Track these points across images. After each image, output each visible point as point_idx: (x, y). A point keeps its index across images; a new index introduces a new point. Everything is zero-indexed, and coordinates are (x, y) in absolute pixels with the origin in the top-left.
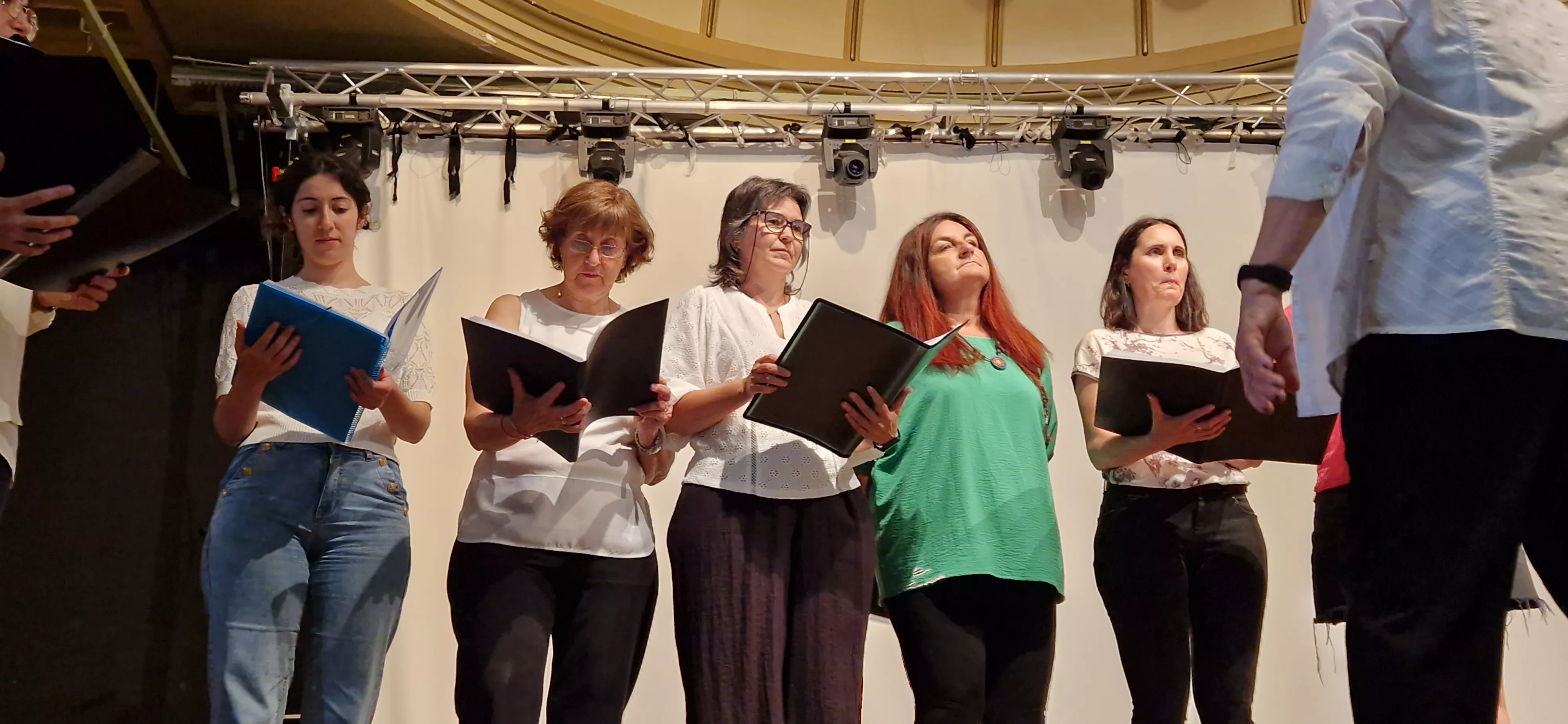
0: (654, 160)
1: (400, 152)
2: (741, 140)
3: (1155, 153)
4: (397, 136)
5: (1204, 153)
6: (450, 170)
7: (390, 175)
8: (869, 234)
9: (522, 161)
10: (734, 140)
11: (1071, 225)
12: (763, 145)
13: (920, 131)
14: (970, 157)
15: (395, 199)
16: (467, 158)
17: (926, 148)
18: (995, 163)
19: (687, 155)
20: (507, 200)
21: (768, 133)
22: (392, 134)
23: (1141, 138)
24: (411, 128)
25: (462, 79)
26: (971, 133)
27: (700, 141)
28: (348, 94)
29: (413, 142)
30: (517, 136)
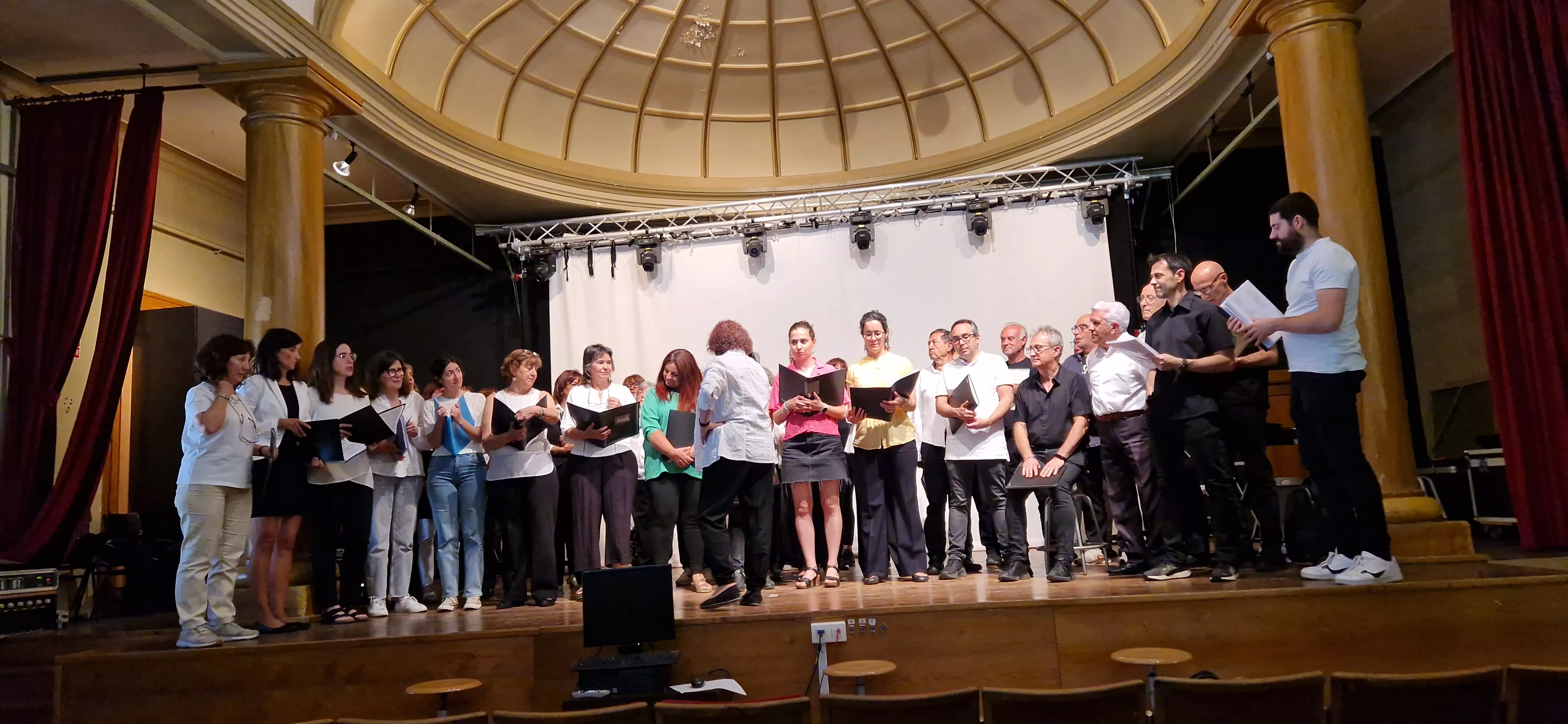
0: (675, 249)
1: (568, 257)
2: (713, 235)
3: (904, 221)
4: (566, 251)
5: (929, 219)
6: (589, 265)
7: (565, 269)
8: (771, 274)
9: (619, 256)
10: (710, 236)
11: (864, 261)
12: (723, 236)
13: (794, 223)
14: (818, 232)
15: (567, 279)
16: (595, 257)
17: (797, 230)
18: (829, 234)
19: (689, 244)
20: (613, 275)
21: (724, 231)
22: (564, 250)
23: (897, 215)
24: (572, 246)
25: (590, 223)
26: (817, 220)
27: (695, 238)
28: (542, 239)
29: (574, 253)
30: (616, 245)
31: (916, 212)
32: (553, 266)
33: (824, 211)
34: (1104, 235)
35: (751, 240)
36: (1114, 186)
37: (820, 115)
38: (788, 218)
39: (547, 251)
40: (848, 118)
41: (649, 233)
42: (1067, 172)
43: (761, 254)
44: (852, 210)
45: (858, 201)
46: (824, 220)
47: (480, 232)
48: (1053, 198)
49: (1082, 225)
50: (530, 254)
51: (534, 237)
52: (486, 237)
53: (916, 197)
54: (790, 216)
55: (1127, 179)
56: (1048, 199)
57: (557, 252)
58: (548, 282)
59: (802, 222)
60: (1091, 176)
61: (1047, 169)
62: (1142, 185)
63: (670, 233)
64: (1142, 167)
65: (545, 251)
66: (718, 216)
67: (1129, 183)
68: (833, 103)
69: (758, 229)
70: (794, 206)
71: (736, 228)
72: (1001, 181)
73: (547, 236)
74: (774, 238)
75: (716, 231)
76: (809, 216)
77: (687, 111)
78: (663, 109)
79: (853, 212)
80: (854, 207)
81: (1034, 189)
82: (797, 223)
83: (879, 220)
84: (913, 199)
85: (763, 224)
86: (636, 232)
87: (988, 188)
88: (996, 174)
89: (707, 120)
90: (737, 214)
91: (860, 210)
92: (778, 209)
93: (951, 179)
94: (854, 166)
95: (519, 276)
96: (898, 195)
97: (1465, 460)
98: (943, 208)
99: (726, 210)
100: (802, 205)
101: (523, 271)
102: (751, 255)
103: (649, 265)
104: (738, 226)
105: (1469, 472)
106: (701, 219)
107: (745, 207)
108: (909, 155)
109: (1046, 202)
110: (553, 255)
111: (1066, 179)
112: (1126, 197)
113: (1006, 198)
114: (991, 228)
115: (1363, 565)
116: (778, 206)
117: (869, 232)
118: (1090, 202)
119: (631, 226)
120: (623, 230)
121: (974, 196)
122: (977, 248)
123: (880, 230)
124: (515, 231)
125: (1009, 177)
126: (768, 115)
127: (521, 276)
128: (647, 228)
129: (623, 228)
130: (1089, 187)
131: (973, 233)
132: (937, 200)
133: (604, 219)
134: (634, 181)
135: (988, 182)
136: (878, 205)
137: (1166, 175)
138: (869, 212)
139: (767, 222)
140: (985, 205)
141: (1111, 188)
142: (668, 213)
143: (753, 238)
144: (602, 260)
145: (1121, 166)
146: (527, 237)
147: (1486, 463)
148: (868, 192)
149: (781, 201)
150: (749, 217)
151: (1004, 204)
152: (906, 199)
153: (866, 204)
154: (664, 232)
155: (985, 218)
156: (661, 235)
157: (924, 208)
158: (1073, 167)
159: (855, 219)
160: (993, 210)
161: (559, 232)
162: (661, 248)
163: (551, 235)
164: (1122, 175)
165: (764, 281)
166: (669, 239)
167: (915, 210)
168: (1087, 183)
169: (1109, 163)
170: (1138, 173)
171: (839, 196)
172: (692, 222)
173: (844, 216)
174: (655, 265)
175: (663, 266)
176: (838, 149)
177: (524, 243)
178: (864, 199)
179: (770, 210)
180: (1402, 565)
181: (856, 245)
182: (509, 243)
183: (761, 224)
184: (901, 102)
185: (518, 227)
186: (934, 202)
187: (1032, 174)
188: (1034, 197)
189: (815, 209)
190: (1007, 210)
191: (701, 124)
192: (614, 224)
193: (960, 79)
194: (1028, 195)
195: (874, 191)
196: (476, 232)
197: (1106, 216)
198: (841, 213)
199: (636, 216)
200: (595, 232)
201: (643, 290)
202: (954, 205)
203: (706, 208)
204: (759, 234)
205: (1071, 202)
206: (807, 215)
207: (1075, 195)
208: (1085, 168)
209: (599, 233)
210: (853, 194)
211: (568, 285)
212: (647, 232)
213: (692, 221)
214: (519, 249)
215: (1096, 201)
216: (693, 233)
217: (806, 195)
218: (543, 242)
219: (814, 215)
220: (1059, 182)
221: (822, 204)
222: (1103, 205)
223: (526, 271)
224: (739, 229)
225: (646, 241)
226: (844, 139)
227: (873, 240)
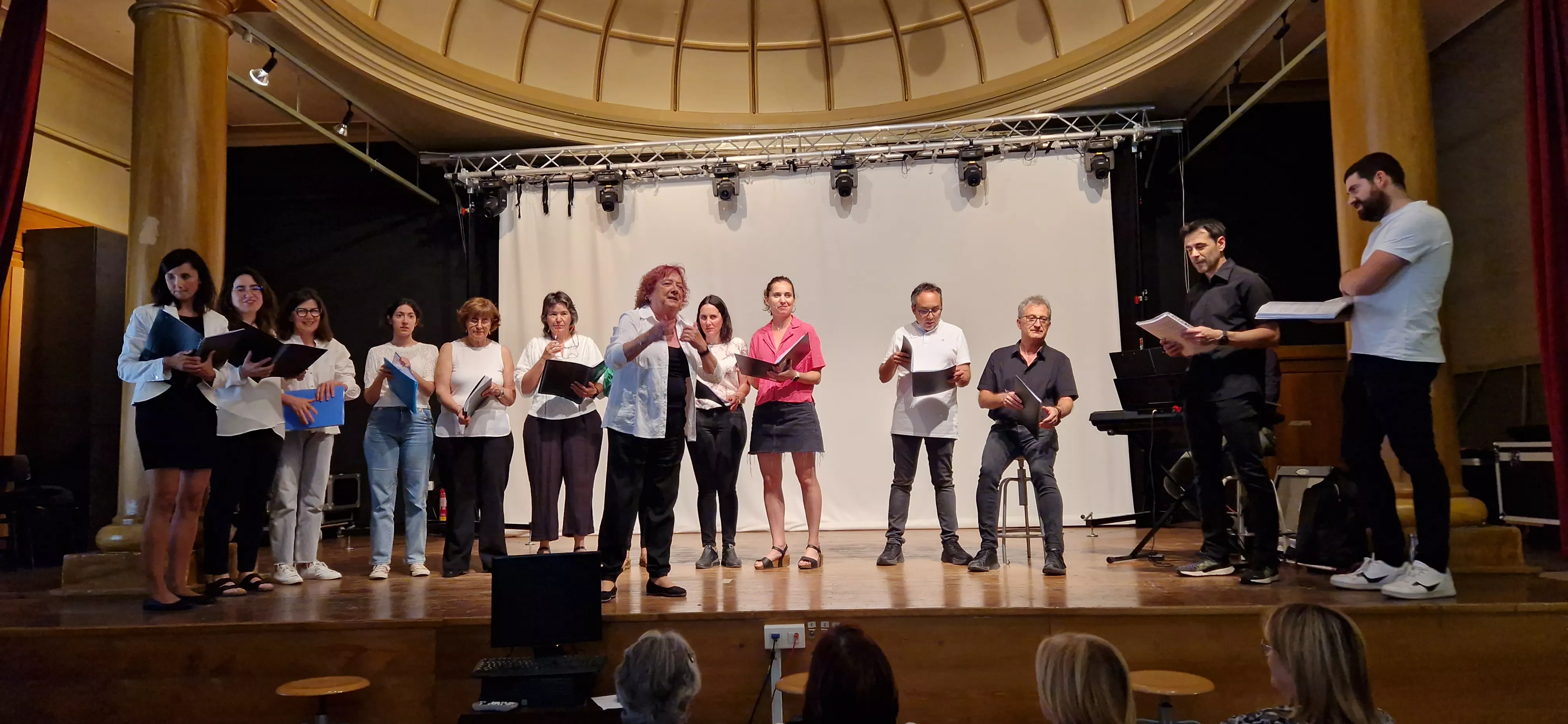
0: (639, 188)
1: (521, 192)
2: (680, 174)
3: (891, 168)
4: (519, 185)
5: (918, 166)
6: (543, 201)
7: (516, 205)
8: (743, 220)
9: (578, 193)
10: (677, 175)
11: (845, 209)
12: (692, 176)
13: (770, 164)
14: (796, 176)
15: (519, 216)
16: (551, 193)
17: (773, 173)
18: (807, 178)
19: (654, 183)
20: (570, 214)
21: (693, 171)
22: (517, 184)
23: (884, 160)
24: (526, 180)
25: (546, 155)
26: (795, 163)
27: (661, 176)
28: (492, 170)
29: (527, 187)
30: (574, 180)
31: (904, 158)
32: (504, 201)
33: (804, 152)
34: (1107, 192)
35: (721, 182)
36: (1121, 138)
37: (806, 46)
38: (763, 158)
39: (497, 184)
40: (834, 52)
41: (611, 168)
42: (1071, 120)
43: (732, 197)
44: (833, 152)
45: (842, 144)
46: (803, 162)
47: (425, 161)
48: (1054, 149)
49: (1084, 179)
50: (479, 187)
51: (484, 168)
52: (431, 166)
53: (906, 142)
54: (766, 156)
55: (1136, 130)
56: (1048, 149)
57: (508, 185)
58: (498, 218)
59: (779, 164)
60: (1097, 126)
61: (1050, 116)
62: (1151, 138)
63: (634, 170)
64: (1153, 117)
65: (494, 184)
66: (688, 154)
67: (1138, 135)
68: (818, 33)
69: (730, 169)
70: (770, 146)
71: (706, 167)
72: (999, 128)
73: (498, 168)
74: (747, 181)
75: (685, 169)
76: (786, 158)
77: (658, 34)
78: (630, 32)
79: (835, 155)
80: (836, 149)
81: (1034, 138)
82: (773, 164)
83: (863, 165)
84: (902, 143)
85: (737, 165)
86: (597, 167)
87: (984, 135)
88: (992, 120)
89: (679, 47)
90: (707, 152)
91: (843, 153)
92: (753, 149)
93: (944, 123)
94: (837, 105)
95: (466, 210)
96: (885, 139)
97: (1494, 452)
98: (934, 155)
99: (696, 147)
100: (780, 146)
101: (470, 205)
102: (721, 198)
103: (610, 204)
104: (708, 165)
105: (1497, 465)
106: (668, 156)
107: (718, 144)
108: (899, 97)
109: (1046, 153)
110: (504, 189)
111: (1069, 127)
112: (1134, 150)
113: (1002, 146)
114: (985, 178)
115: (1414, 576)
116: (753, 146)
117: (852, 178)
118: (1094, 154)
119: (591, 160)
120: (583, 165)
121: (968, 143)
122: (969, 201)
123: (865, 176)
124: (464, 161)
125: (1007, 123)
126: (746, 44)
127: (468, 212)
128: (609, 163)
129: (582, 162)
130: (1094, 138)
131: (965, 184)
132: (927, 145)
133: (562, 151)
134: (596, 111)
135: (984, 129)
136: (863, 148)
137: (1178, 129)
138: (853, 155)
139: (741, 162)
140: (979, 153)
141: (1117, 140)
142: (635, 147)
143: (724, 179)
144: (559, 197)
145: (1130, 115)
146: (475, 167)
147: (1518, 457)
148: (852, 133)
149: (757, 140)
150: (720, 156)
151: (1000, 153)
152: (894, 144)
153: (850, 147)
154: (627, 168)
155: (979, 167)
156: (624, 171)
157: (913, 154)
158: (1078, 115)
159: (838, 163)
160: (989, 159)
161: (511, 164)
162: (622, 186)
163: (502, 166)
164: (1131, 126)
165: (735, 227)
166: (633, 177)
167: (902, 155)
168: (1092, 133)
169: (1117, 112)
170: (1148, 124)
171: (819, 137)
172: (658, 159)
173: (825, 160)
174: (616, 204)
175: (625, 205)
176: (821, 86)
177: (472, 174)
178: (847, 141)
179: (744, 149)
180: (1456, 577)
181: (836, 192)
182: (455, 172)
183: (734, 164)
184: (892, 36)
185: (468, 156)
186: (924, 147)
187: (1032, 121)
188: (1033, 147)
189: (794, 150)
190: (1003, 159)
191: (672, 51)
192: (573, 157)
193: (959, 12)
194: (1027, 143)
195: (859, 133)
196: (421, 160)
197: (1111, 171)
198: (822, 155)
199: (597, 150)
200: (551, 165)
201: (603, 231)
202: (946, 152)
203: (674, 144)
204: (731, 175)
205: (1072, 153)
206: (784, 155)
207: (1078, 147)
208: (1091, 117)
209: (555, 166)
210: (837, 136)
211: (520, 222)
212: (608, 168)
213: (658, 157)
214: (467, 180)
215: (1101, 153)
216: (659, 171)
217: (785, 134)
218: (493, 173)
219: (792, 157)
220: (1062, 132)
221: (802, 145)
222: (1108, 158)
223: (473, 205)
224: (710, 168)
225: (607, 178)
226: (828, 76)
227: (856, 187)
